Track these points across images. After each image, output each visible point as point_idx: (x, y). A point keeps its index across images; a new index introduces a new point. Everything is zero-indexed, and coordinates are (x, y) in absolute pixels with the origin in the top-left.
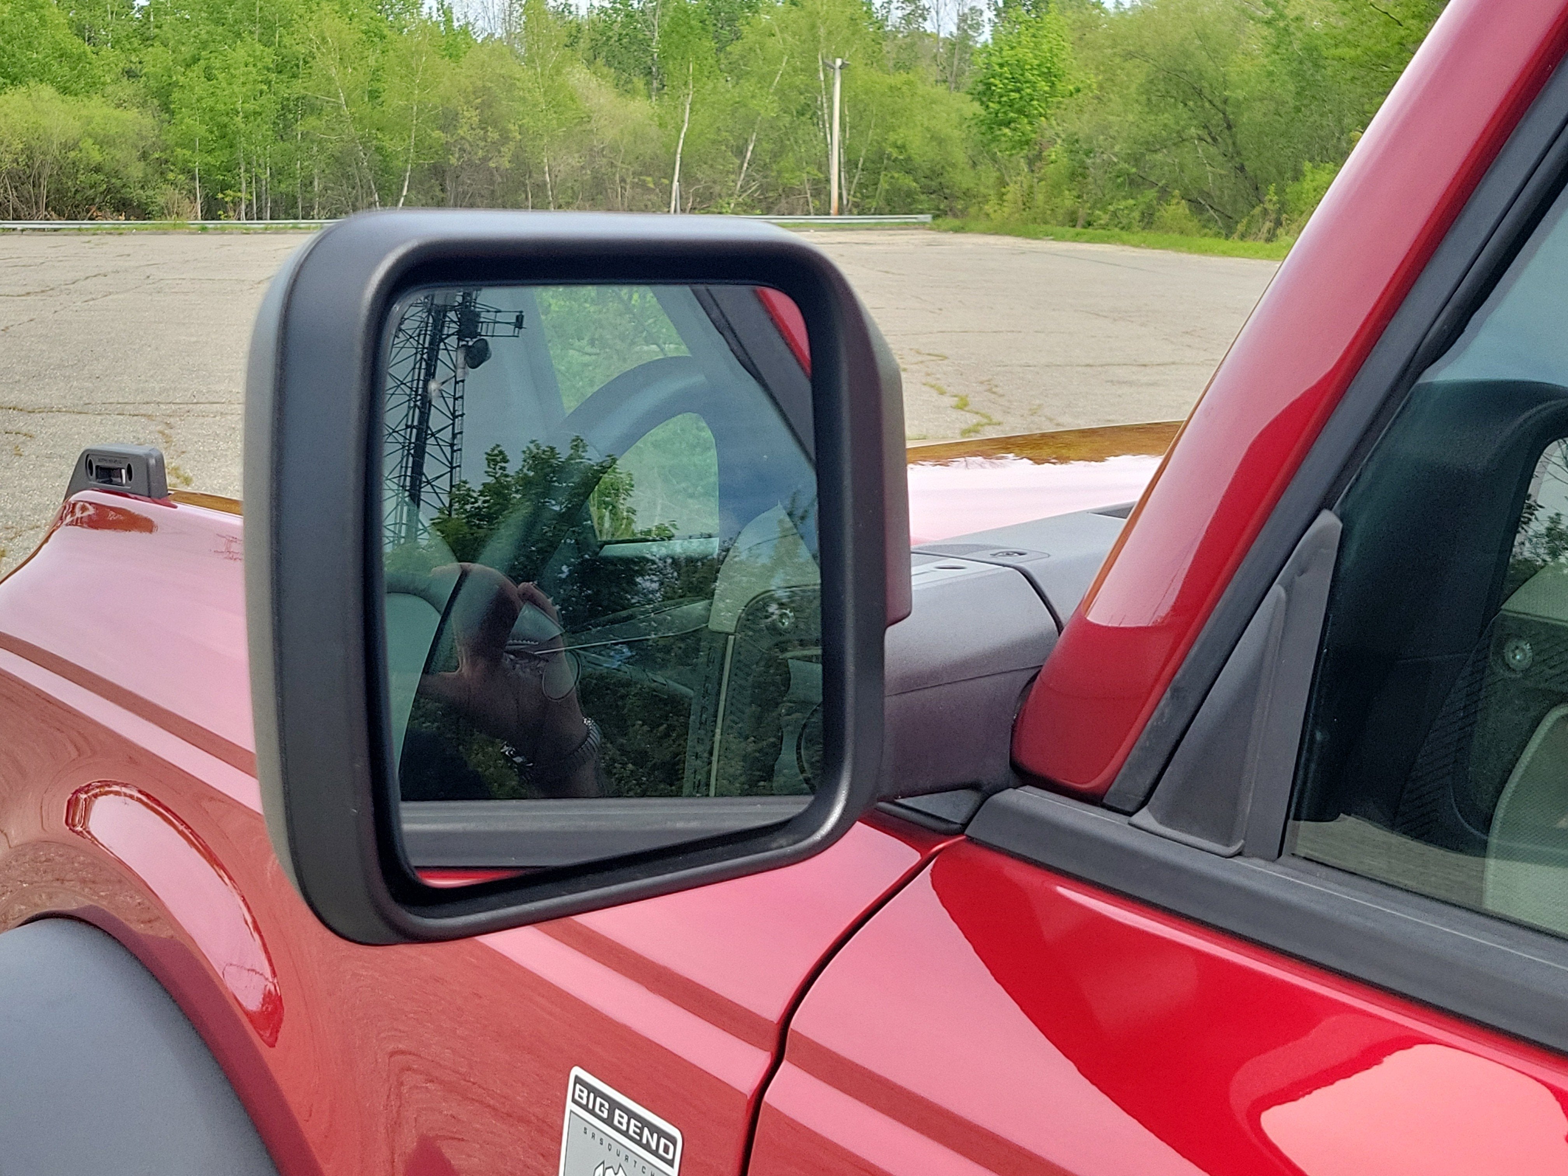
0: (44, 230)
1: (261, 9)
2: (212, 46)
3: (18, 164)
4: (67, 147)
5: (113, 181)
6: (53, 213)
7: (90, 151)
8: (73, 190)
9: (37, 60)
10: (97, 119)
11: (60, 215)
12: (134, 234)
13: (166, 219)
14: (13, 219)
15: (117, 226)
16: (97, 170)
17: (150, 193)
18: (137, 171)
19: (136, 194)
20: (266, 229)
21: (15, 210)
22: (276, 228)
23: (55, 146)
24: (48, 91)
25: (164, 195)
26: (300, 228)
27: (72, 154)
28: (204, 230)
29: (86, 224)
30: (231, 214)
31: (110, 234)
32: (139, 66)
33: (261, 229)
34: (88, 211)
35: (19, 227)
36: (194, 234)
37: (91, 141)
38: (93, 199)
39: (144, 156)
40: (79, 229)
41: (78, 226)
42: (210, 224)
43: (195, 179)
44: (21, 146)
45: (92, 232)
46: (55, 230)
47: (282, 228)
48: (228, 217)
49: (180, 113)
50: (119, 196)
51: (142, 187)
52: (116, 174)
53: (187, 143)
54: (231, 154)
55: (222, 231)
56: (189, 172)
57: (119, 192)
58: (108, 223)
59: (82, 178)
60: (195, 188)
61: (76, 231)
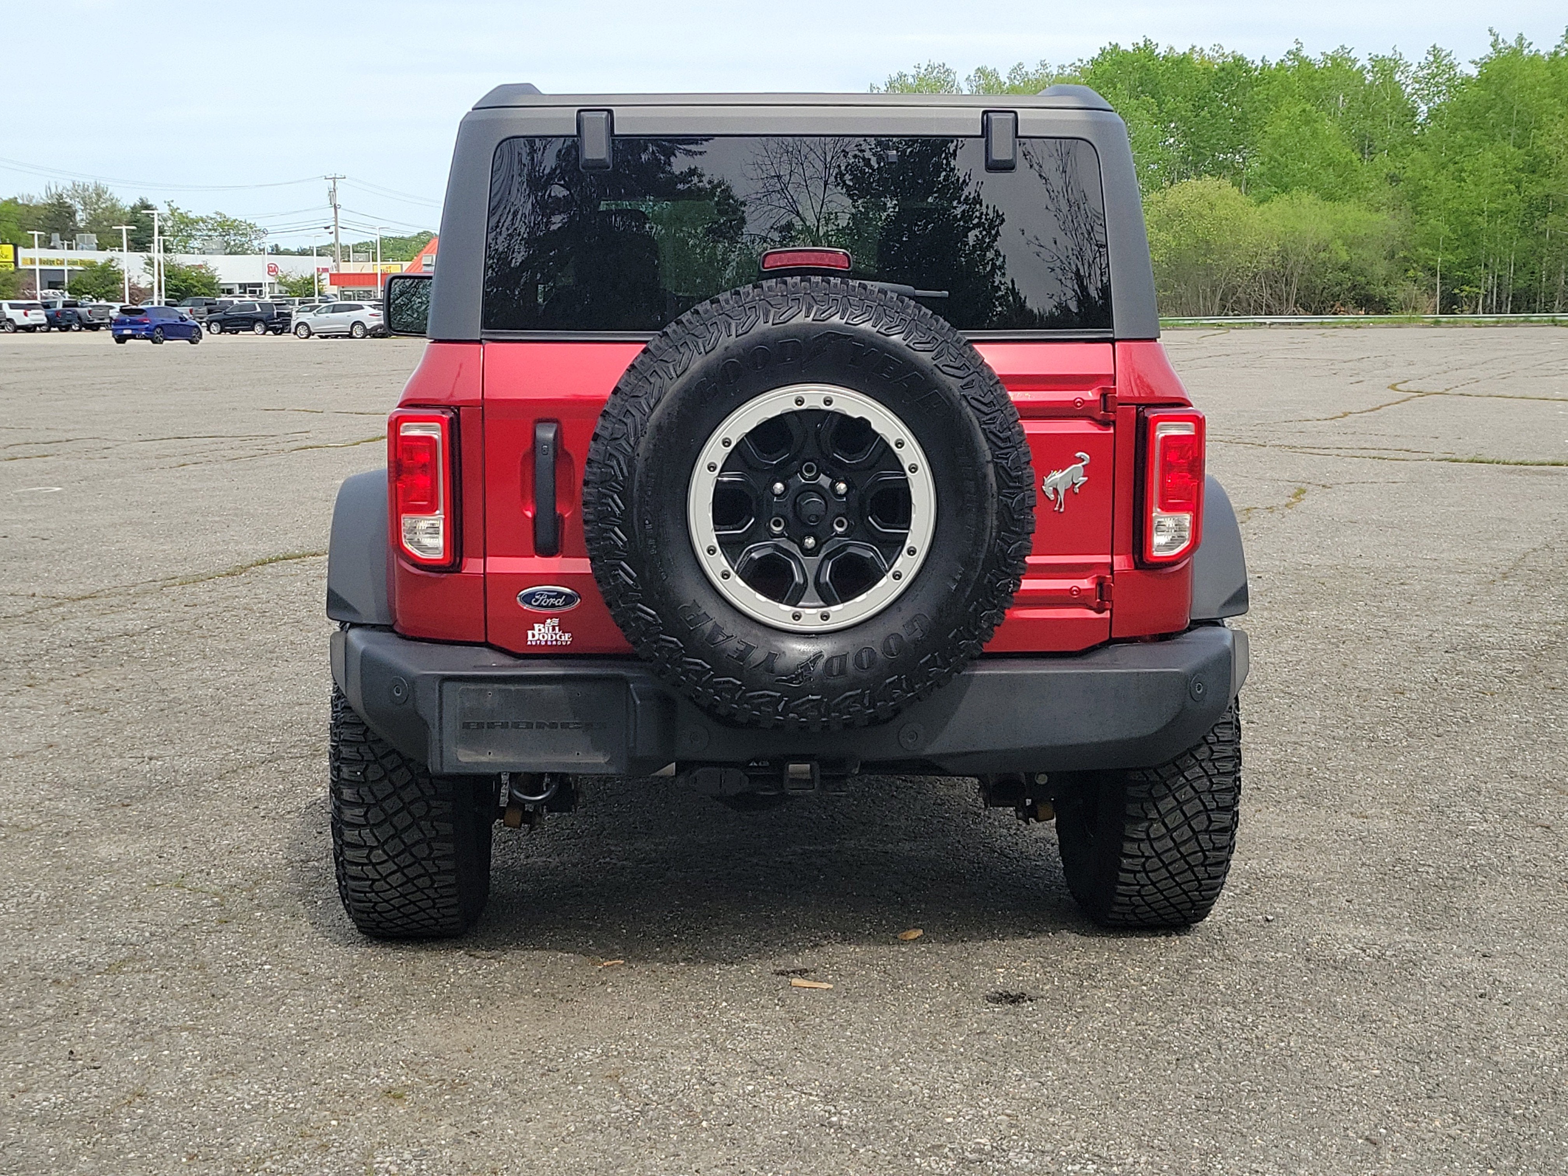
0: (1289, 324)
1: (1518, 112)
2: (1467, 150)
3: (1274, 264)
4: (1317, 249)
5: (1359, 278)
6: (1300, 309)
7: (1340, 252)
8: (1321, 288)
9: (1306, 170)
10: (1350, 222)
11: (1307, 309)
12: (1371, 328)
13: (1403, 314)
14: (1266, 314)
15: (1355, 320)
16: (1345, 268)
17: (1392, 289)
18: (1381, 269)
19: (1379, 291)
20: (1498, 322)
21: (1268, 306)
22: (1507, 322)
23: (1307, 248)
24: (1308, 199)
25: (1404, 291)
26: (1532, 322)
27: (1322, 255)
28: (1437, 323)
29: (1328, 318)
30: (1465, 307)
31: (1349, 327)
32: (1402, 171)
33: (1493, 322)
34: (1332, 306)
35: (1268, 321)
36: (1427, 327)
37: (1339, 242)
38: (1339, 295)
39: (1392, 256)
40: (1322, 323)
41: (1320, 320)
42: (1444, 318)
43: (1436, 275)
44: (1277, 248)
45: (1333, 325)
46: (1300, 324)
47: (1514, 321)
48: (1462, 312)
49: (1427, 214)
50: (1363, 292)
51: (1385, 285)
52: (1362, 272)
53: (1431, 242)
54: (1473, 252)
55: (1455, 324)
56: (1432, 271)
57: (1363, 288)
58: (1347, 318)
59: (1330, 276)
60: (1436, 285)
61: (1319, 326)
